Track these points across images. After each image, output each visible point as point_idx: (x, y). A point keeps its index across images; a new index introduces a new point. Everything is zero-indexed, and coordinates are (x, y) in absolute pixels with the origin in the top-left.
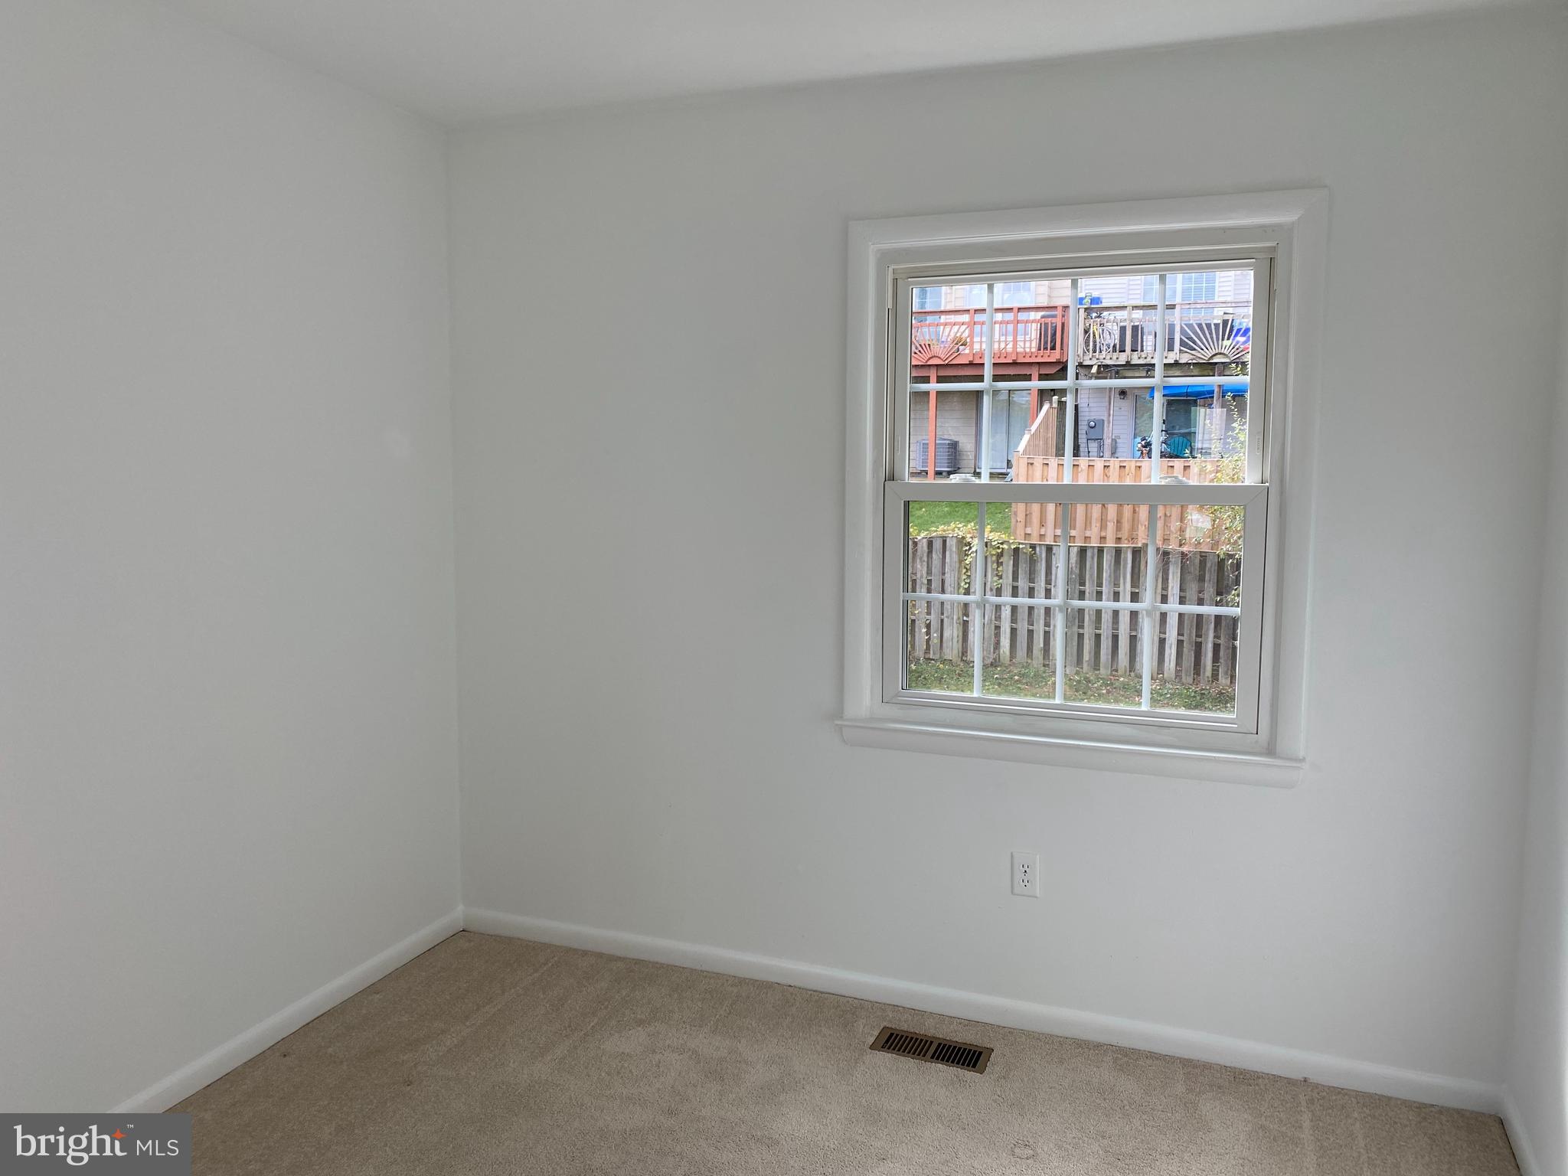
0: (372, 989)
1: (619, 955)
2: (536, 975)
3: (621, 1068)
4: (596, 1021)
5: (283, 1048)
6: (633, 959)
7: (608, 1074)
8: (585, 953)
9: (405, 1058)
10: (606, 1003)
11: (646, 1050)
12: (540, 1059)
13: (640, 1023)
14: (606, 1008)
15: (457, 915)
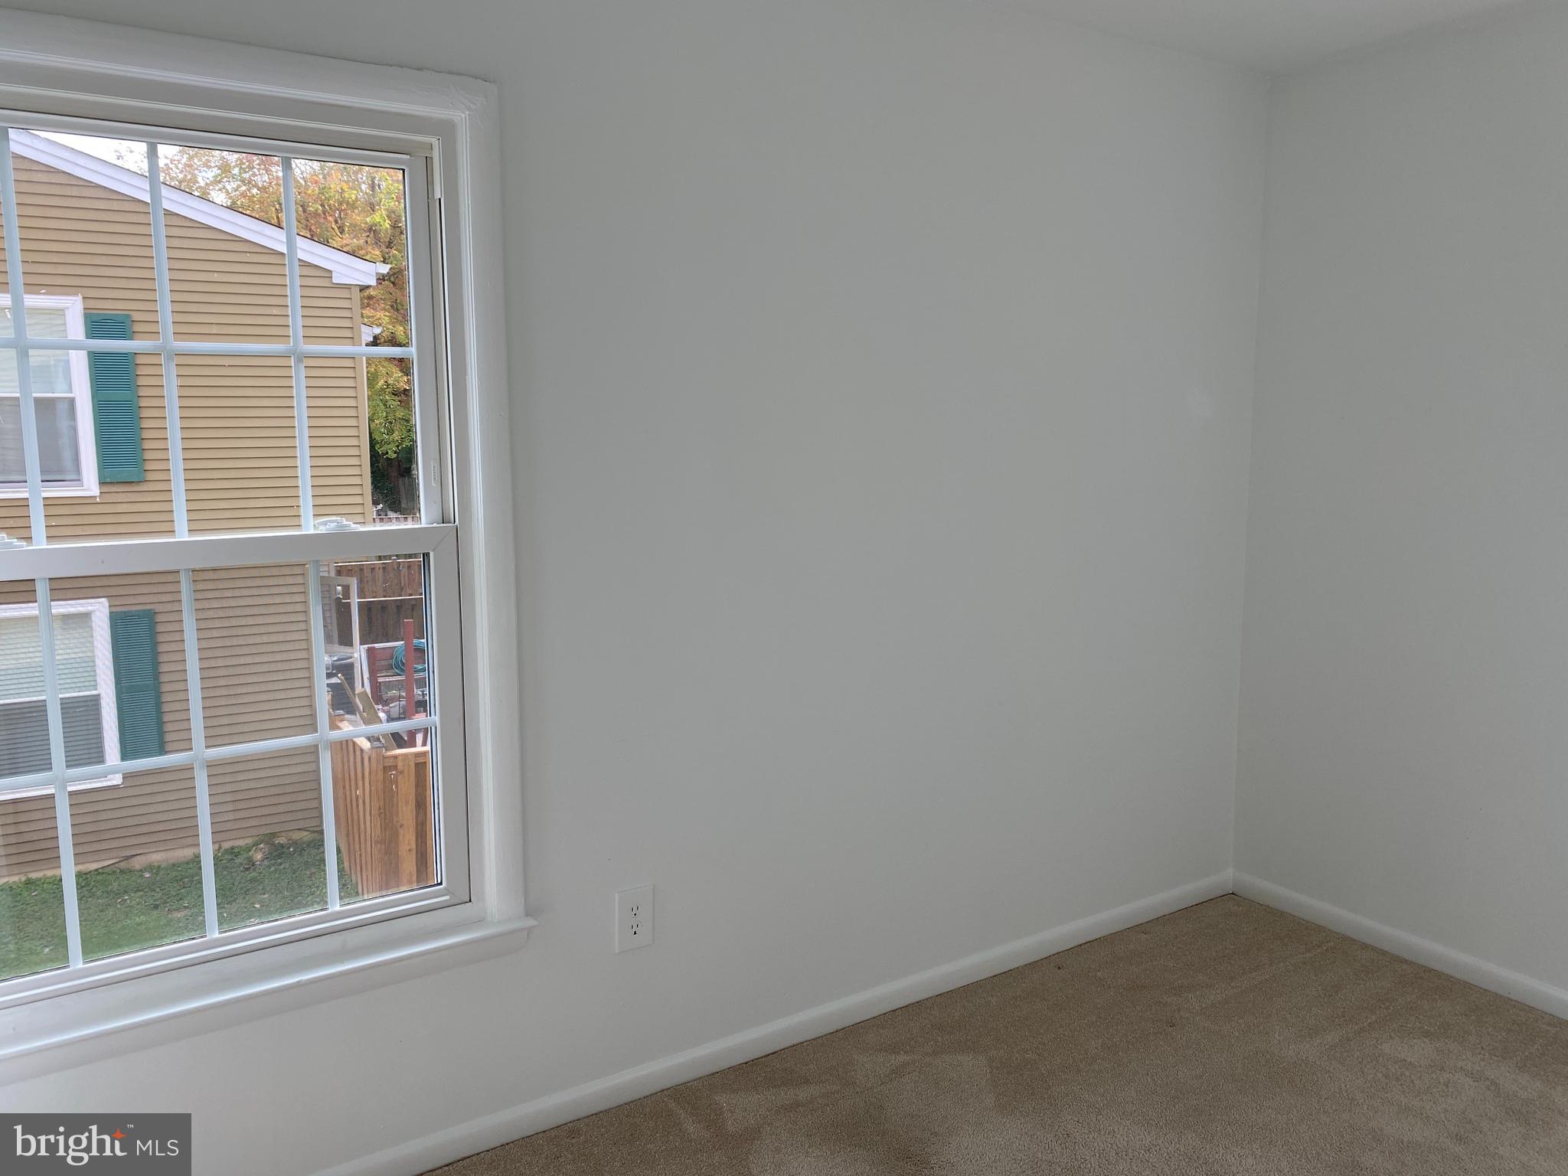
0: (1141, 928)
1: (1407, 958)
2: (1308, 955)
3: (1401, 1075)
4: (1374, 1018)
5: (1057, 962)
6: (1422, 966)
7: (1386, 1077)
8: (1365, 946)
9: (1169, 1000)
10: (1387, 1004)
11: (1432, 1064)
12: (1308, 1039)
13: (1427, 1034)
14: (1388, 1008)
15: (1225, 877)
